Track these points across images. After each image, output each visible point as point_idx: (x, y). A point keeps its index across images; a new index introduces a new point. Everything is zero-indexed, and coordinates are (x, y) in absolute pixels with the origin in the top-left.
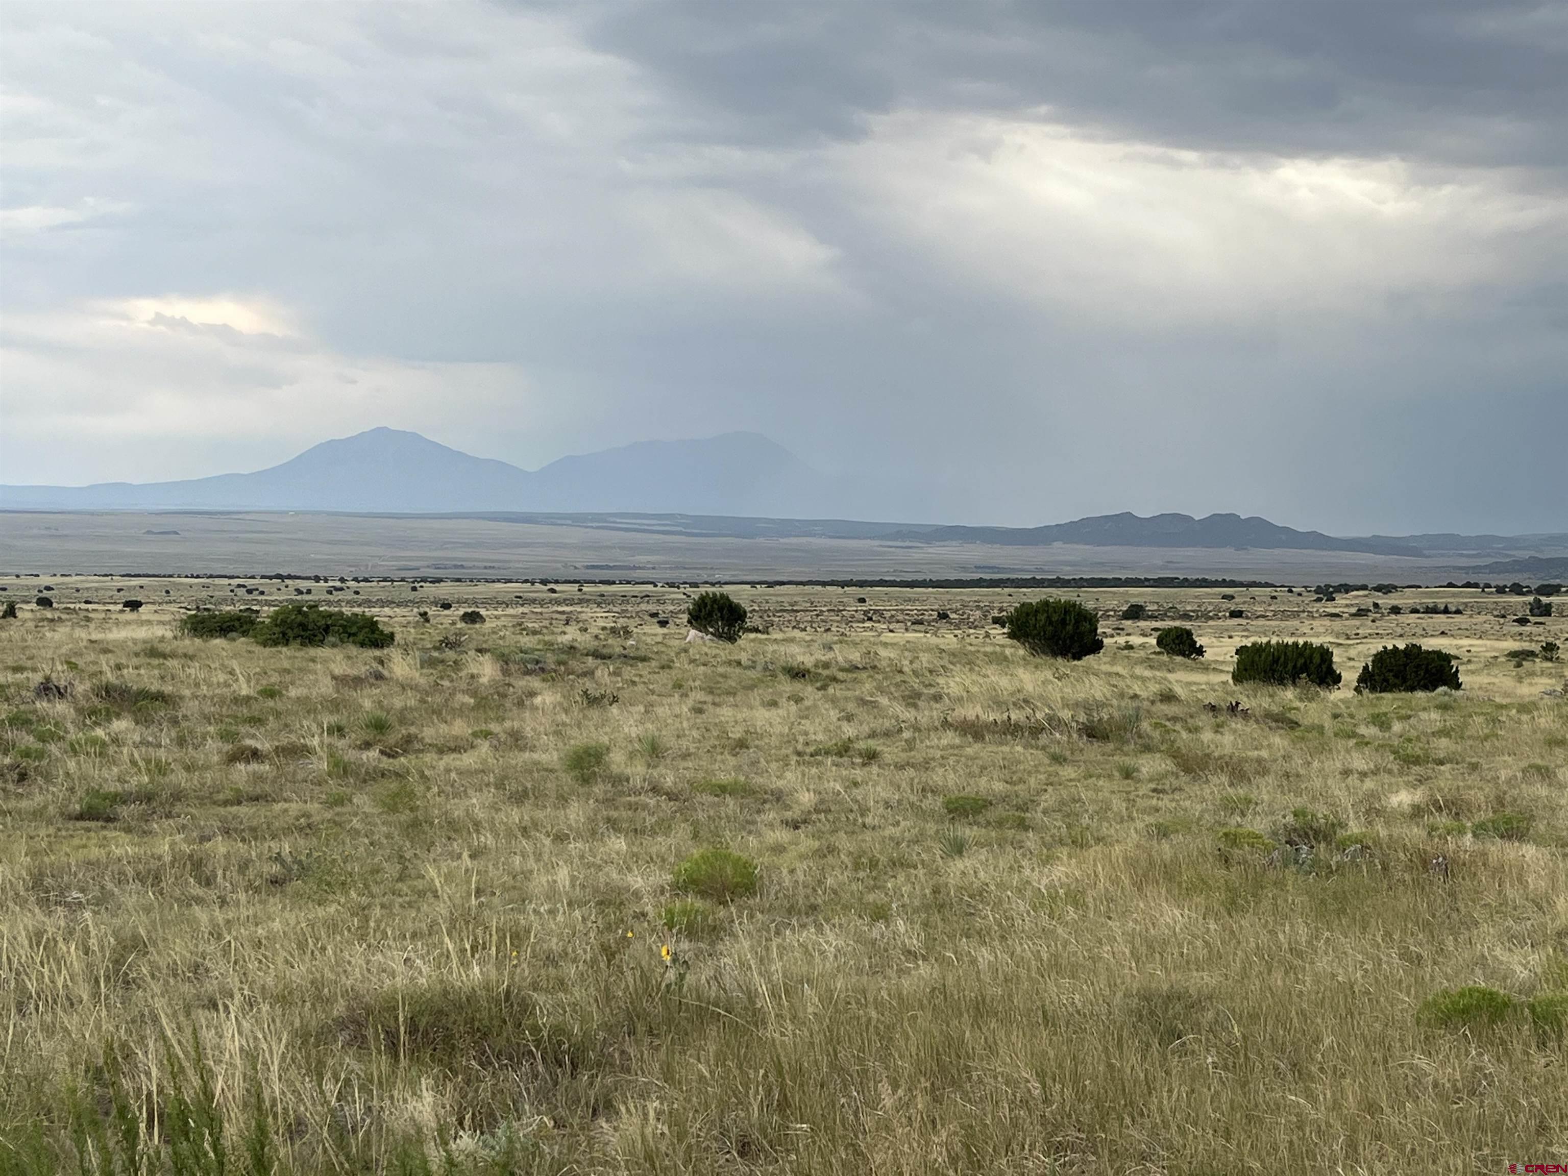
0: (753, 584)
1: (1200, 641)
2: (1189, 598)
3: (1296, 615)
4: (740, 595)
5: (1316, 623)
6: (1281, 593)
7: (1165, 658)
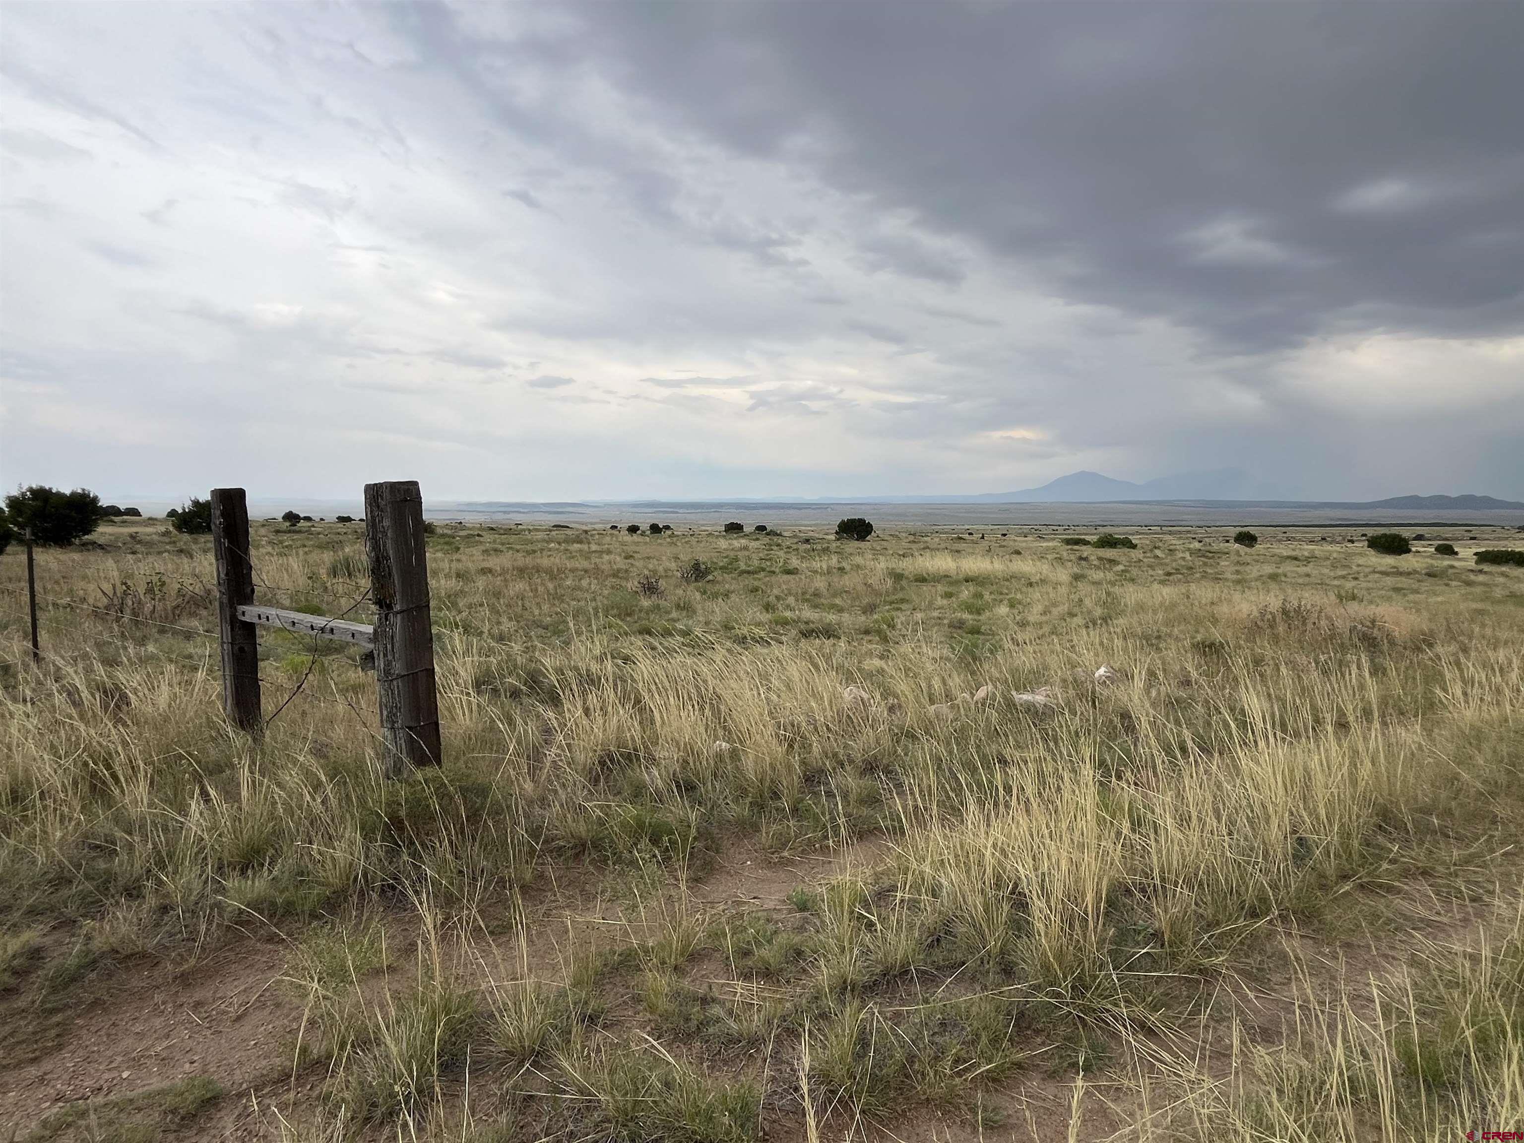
0: (1235, 526)
1: (1456, 549)
2: (1447, 532)
3: (1507, 539)
4: (1253, 531)
5: (1517, 542)
6: (1499, 530)
7: (1439, 556)
